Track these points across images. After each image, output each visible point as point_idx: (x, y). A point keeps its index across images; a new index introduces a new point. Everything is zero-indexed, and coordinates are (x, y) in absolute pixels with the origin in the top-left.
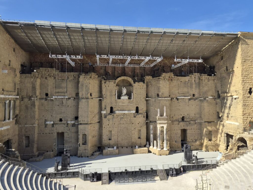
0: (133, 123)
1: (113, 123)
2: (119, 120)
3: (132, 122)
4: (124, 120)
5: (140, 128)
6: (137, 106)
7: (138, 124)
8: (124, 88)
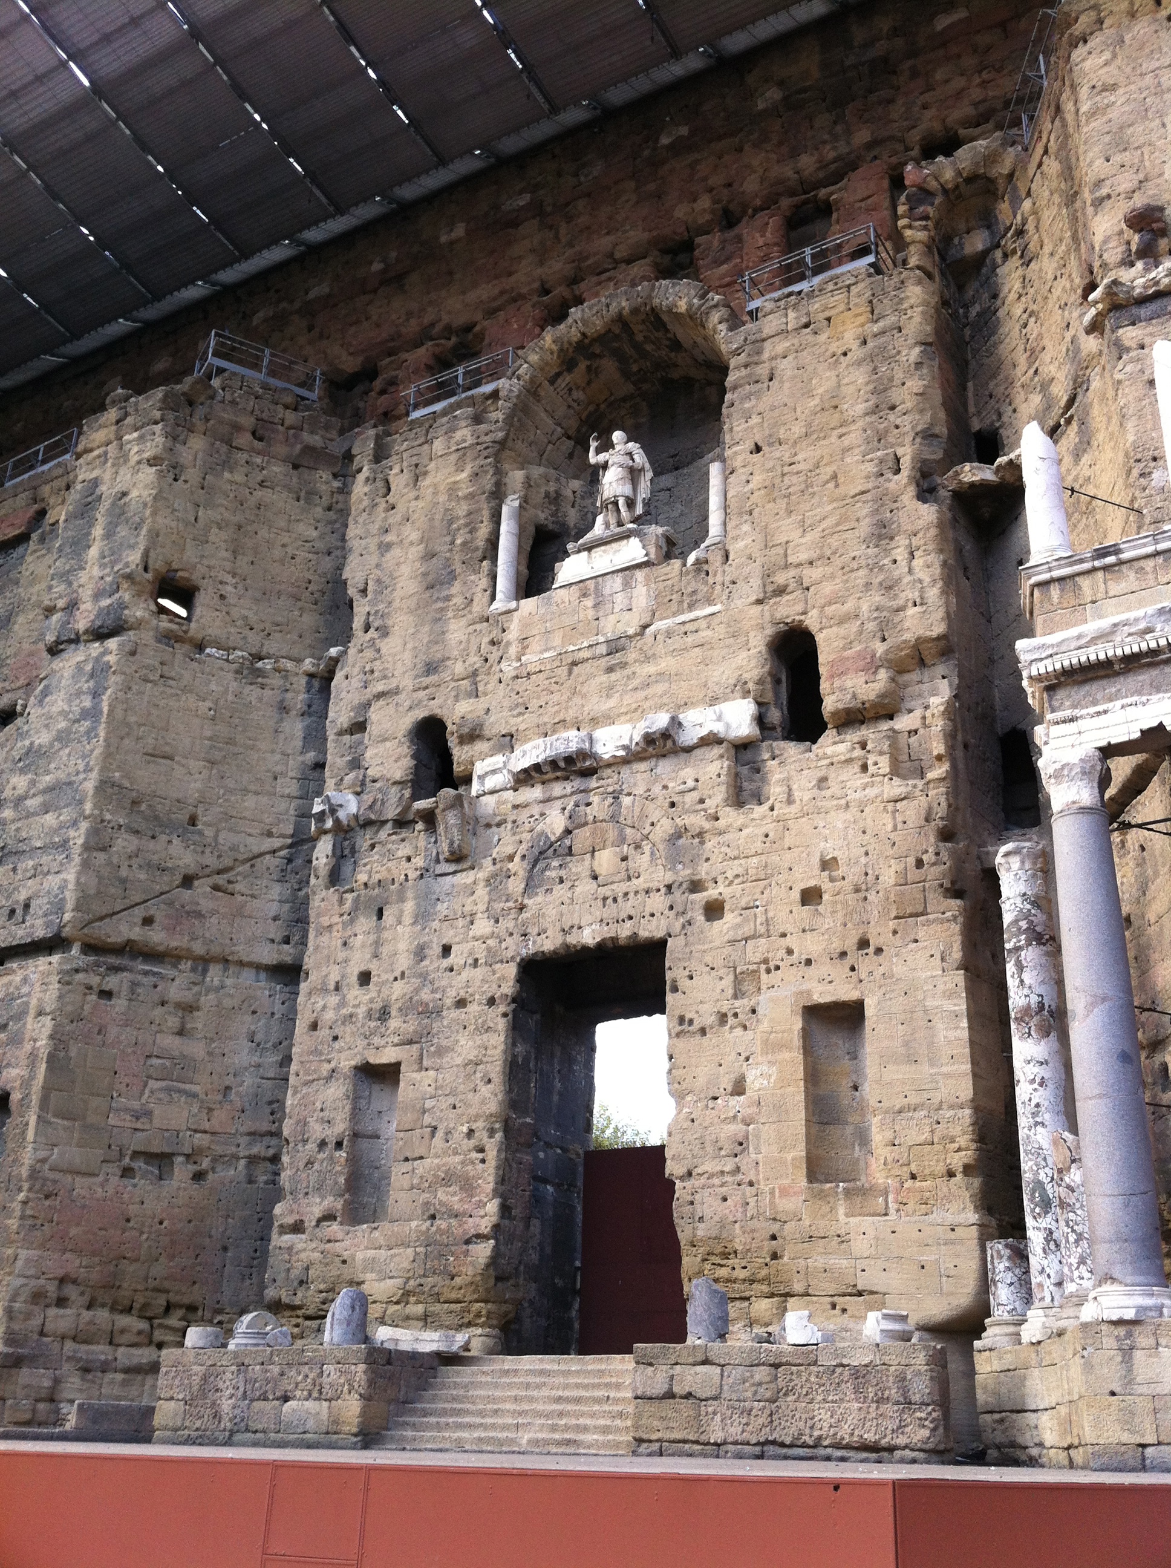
0: (711, 893)
1: (420, 953)
2: (515, 886)
3: (696, 886)
4: (579, 867)
5: (841, 970)
6: (788, 610)
7: (810, 896)
8: (617, 436)
